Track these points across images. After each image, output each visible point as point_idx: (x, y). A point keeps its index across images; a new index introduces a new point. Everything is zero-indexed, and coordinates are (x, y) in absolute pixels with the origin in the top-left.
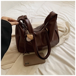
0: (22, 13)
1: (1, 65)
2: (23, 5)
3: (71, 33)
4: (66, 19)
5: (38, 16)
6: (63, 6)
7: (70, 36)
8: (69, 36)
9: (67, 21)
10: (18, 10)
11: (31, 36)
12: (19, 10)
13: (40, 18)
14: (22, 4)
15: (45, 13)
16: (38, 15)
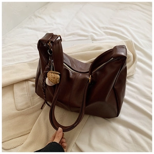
0: (38, 33)
1: (1, 142)
2: (39, 17)
3: (139, 63)
4: (128, 36)
5: (70, 37)
6: (121, 9)
7: (136, 69)
8: (134, 69)
9: (130, 38)
10: (29, 28)
11: (54, 78)
12: (31, 29)
13: (74, 39)
14: (36, 17)
15: (83, 27)
16: (70, 33)
